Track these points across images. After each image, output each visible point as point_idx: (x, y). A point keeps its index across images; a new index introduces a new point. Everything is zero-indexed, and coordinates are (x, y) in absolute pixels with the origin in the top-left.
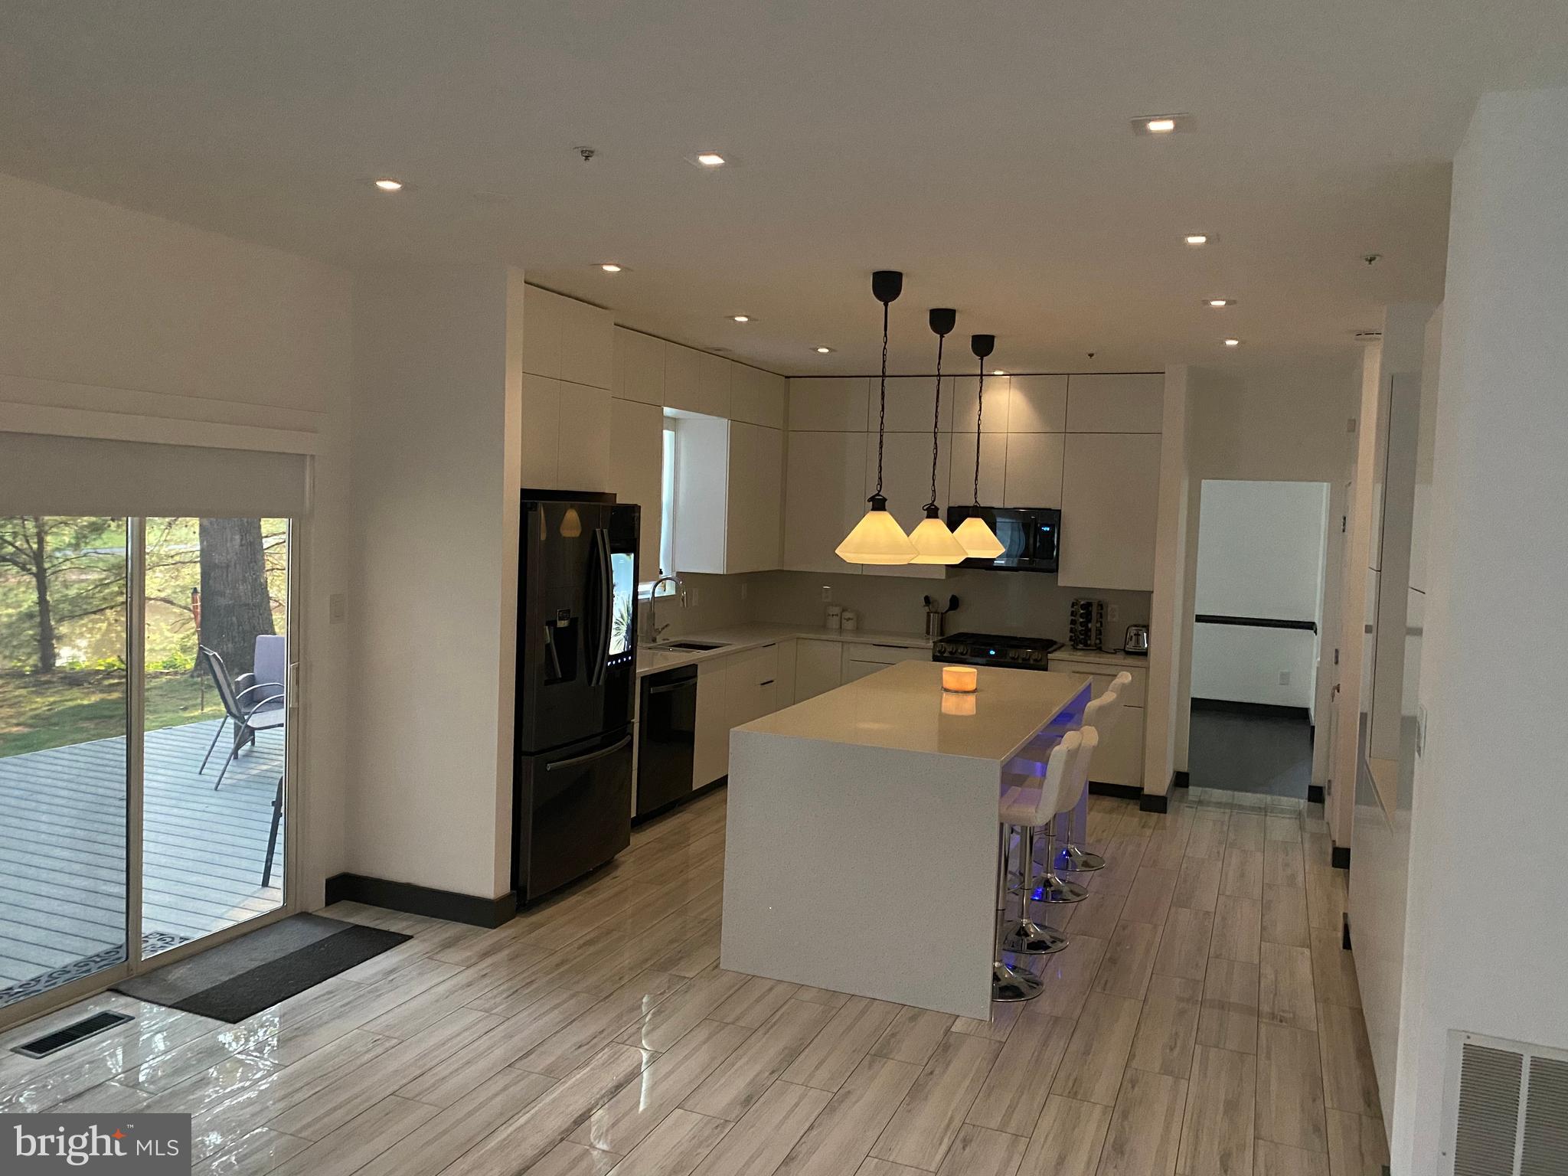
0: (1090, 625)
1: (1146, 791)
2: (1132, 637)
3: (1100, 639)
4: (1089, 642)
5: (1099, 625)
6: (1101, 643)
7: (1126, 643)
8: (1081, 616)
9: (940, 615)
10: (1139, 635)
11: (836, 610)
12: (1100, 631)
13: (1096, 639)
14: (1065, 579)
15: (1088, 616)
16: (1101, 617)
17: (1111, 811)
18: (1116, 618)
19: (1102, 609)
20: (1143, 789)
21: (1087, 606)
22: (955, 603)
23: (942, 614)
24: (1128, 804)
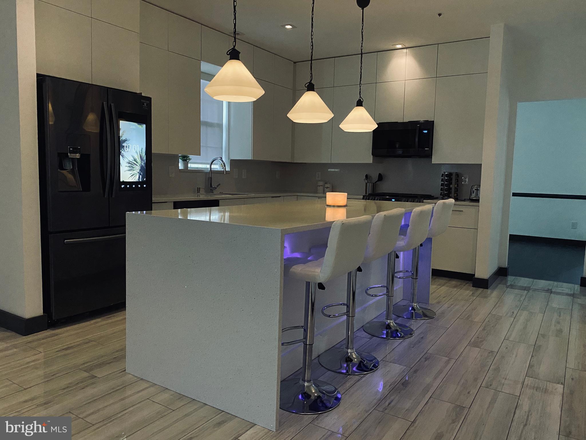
0: (451, 186)
1: (476, 276)
2: (474, 191)
3: (457, 194)
4: (450, 195)
5: (456, 186)
6: (457, 195)
7: (471, 195)
8: (446, 180)
9: (372, 184)
10: (478, 190)
11: (321, 183)
12: (457, 189)
13: (455, 194)
14: (435, 160)
15: (450, 181)
16: (458, 181)
17: (455, 287)
18: (466, 181)
19: (458, 177)
20: (474, 275)
21: (450, 175)
22: (381, 178)
23: (373, 183)
24: (466, 284)
